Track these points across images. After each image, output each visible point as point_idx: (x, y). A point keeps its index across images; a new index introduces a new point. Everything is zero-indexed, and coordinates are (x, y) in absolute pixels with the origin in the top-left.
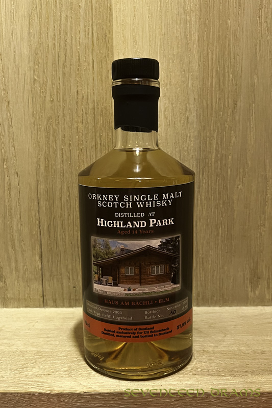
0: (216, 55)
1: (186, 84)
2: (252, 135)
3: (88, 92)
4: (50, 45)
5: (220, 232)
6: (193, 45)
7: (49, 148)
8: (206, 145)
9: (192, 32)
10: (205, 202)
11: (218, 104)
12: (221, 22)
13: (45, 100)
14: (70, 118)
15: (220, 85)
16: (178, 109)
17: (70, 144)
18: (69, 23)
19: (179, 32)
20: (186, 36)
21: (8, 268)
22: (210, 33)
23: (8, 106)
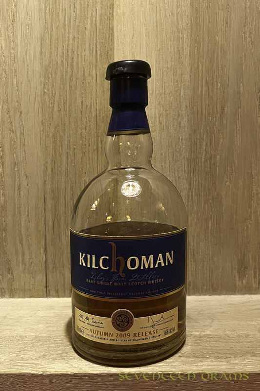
0: (206, 67)
1: (179, 92)
2: (238, 137)
3: (91, 102)
4: (59, 62)
5: (210, 225)
6: (185, 58)
7: (55, 152)
8: (197, 147)
9: (184, 48)
10: (196, 198)
11: (208, 110)
12: (210, 38)
13: (53, 110)
14: (75, 125)
15: (209, 93)
16: (171, 115)
17: (74, 148)
18: (76, 43)
19: (173, 48)
20: (179, 51)
21: (15, 261)
22: (200, 48)
23: (20, 116)
